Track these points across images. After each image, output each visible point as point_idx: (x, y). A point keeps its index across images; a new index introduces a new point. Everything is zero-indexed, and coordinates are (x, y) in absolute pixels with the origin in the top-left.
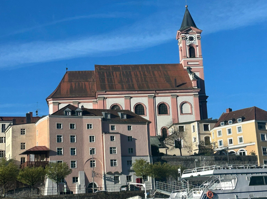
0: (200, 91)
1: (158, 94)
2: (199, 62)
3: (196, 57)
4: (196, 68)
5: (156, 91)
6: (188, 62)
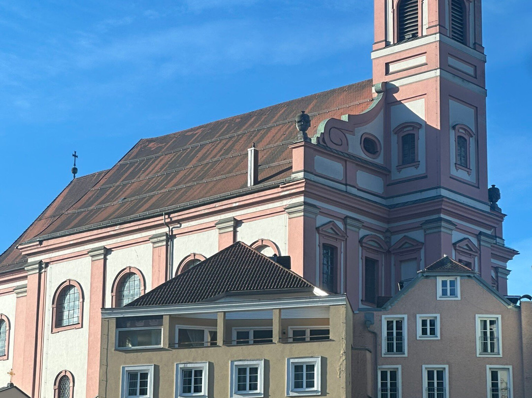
0: (305, 187)
1: (181, 224)
2: (426, 53)
3: (420, 35)
4: (413, 84)
5: (171, 216)
6: (387, 65)
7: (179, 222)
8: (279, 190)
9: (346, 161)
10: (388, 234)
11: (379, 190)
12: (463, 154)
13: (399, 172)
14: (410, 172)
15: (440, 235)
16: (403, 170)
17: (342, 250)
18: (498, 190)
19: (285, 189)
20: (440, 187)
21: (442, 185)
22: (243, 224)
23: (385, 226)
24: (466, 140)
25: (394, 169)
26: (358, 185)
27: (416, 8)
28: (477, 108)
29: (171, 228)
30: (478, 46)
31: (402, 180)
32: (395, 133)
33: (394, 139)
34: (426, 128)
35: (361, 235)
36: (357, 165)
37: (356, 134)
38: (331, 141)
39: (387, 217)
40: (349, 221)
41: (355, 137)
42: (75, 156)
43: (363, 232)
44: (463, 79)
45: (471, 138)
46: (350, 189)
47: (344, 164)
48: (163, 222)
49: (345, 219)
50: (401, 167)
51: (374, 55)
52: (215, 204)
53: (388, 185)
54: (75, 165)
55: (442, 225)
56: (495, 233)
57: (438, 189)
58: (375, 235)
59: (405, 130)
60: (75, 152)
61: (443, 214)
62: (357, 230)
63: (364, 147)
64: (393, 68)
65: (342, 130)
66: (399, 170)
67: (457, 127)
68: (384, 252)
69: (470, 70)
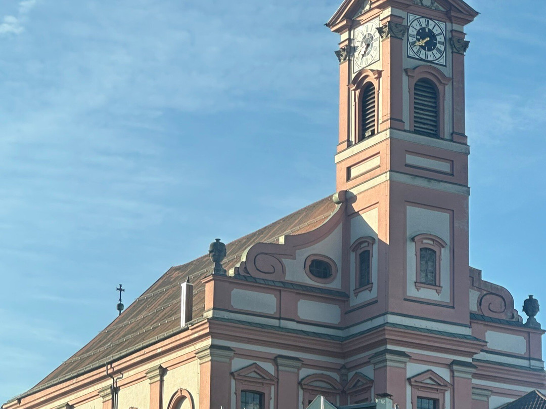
0: (209, 327)
1: (122, 374)
2: (379, 153)
3: (376, 132)
4: (369, 191)
5: (112, 366)
6: (349, 169)
7: (120, 371)
8: (189, 332)
9: (280, 291)
10: (343, 371)
11: (335, 320)
12: (430, 269)
13: (356, 296)
14: (366, 296)
15: (386, 370)
16: (360, 294)
17: (272, 396)
18: (536, 301)
19: (194, 331)
20: (386, 313)
21: (390, 310)
22: (168, 372)
23: (341, 362)
24: (435, 252)
25: (352, 293)
26: (299, 317)
27: (374, 100)
28: (453, 211)
29: (115, 379)
30: (459, 136)
31: (358, 306)
32: (353, 251)
33: (353, 256)
34: (378, 243)
35: (301, 376)
36: (297, 293)
37: (297, 257)
38: (257, 269)
39: (340, 351)
40: (280, 361)
41: (295, 261)
42: (121, 290)
43: (304, 372)
44: (429, 179)
45: (443, 250)
46: (284, 323)
47: (278, 295)
48: (105, 373)
49: (275, 360)
50: (357, 291)
51: (338, 158)
52: (144, 350)
53: (346, 313)
54: (120, 300)
55: (387, 358)
56: (530, 355)
57: (386, 315)
58: (322, 374)
59: (362, 246)
60: (121, 286)
61: (390, 344)
62: (296, 370)
63: (311, 271)
64: (354, 172)
65: (275, 255)
66: (356, 294)
67: (416, 239)
68: (338, 393)
69: (445, 167)
